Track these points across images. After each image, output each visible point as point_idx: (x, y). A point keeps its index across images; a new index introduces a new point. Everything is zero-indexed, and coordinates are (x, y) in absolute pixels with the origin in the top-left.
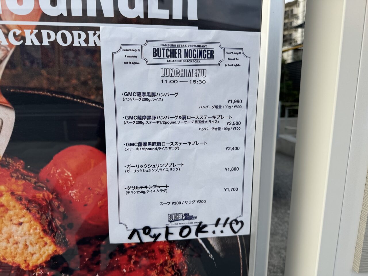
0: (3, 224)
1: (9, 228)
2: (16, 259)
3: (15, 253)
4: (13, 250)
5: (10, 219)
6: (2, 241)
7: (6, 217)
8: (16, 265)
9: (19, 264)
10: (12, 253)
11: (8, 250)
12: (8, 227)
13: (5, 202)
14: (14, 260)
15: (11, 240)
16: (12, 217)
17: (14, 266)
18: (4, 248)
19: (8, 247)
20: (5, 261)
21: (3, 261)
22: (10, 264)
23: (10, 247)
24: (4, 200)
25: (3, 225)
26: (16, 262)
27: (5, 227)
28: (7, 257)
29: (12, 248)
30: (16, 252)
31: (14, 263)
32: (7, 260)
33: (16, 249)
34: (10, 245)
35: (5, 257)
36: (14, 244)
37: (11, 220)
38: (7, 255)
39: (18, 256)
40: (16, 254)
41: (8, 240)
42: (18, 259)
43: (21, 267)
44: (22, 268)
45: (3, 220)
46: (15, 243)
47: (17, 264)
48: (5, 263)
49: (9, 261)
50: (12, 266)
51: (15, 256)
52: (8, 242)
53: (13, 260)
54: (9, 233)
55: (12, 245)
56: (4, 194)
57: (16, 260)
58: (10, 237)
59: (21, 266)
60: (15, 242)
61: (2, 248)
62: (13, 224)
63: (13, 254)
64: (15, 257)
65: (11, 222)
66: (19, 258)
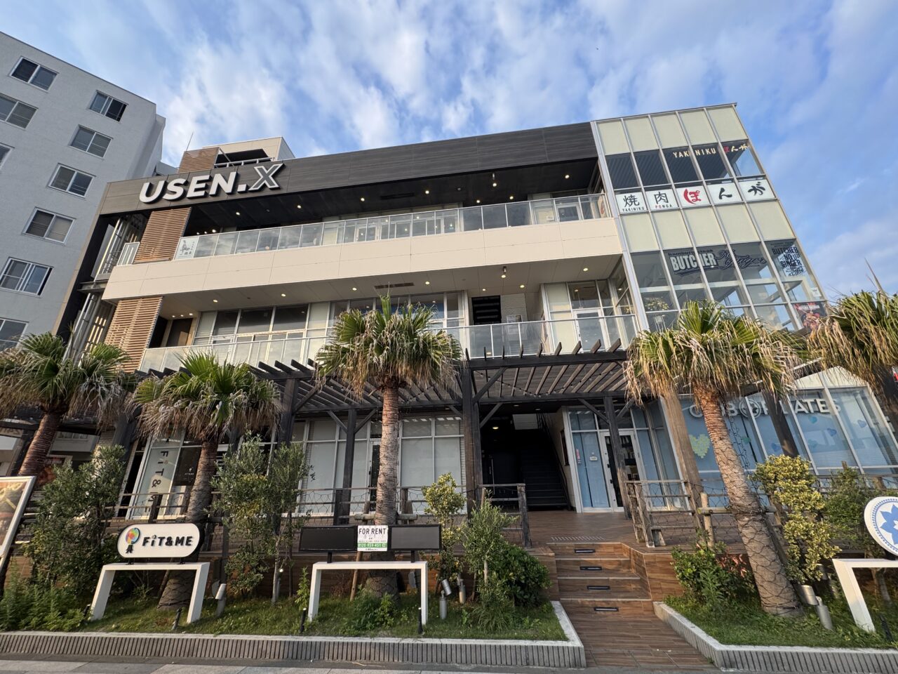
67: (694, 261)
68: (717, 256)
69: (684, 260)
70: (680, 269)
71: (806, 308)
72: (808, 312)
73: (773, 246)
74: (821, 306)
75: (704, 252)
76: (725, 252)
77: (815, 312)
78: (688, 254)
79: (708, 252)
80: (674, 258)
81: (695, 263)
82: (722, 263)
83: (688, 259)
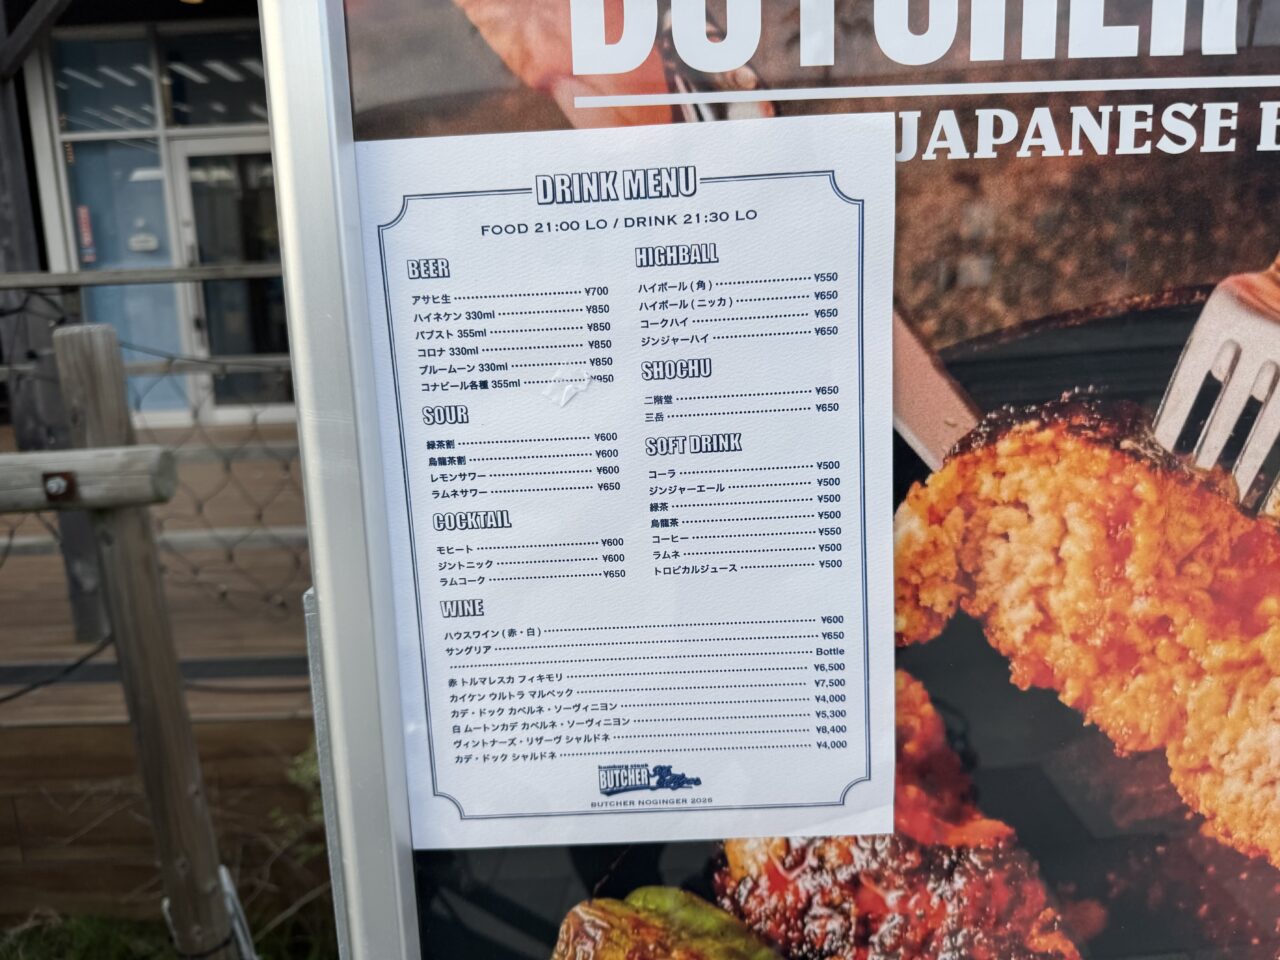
0: (1247, 720)
1: (1261, 733)
2: (1260, 833)
3: (1262, 815)
4: (1255, 806)
5: (1268, 705)
6: (1231, 777)
7: (1261, 699)
8: (1257, 854)
9: (1267, 851)
10: (1251, 813)
11: (1242, 806)
12: (1260, 730)
13: (1270, 650)
14: (1254, 838)
15: (1259, 774)
16: (1276, 698)
17: (1252, 855)
18: (1232, 797)
19: (1245, 795)
20: (1229, 842)
21: (1222, 839)
22: (1242, 850)
23: (1252, 795)
24: (1268, 642)
25: (1245, 723)
26: (1259, 842)
27: (1250, 730)
28: (1235, 826)
29: (1258, 796)
30: (1265, 811)
31: (1253, 847)
32: (1235, 836)
33: (1266, 801)
34: (1251, 787)
35: (1230, 826)
36: (1264, 785)
37: (1273, 708)
38: (1237, 821)
39: (1268, 824)
40: (1265, 818)
41: (1250, 773)
42: (1267, 836)
43: (1271, 860)
44: (1272, 864)
45: (1250, 707)
46: (1268, 780)
47: (1259, 851)
48: (1226, 846)
49: (1238, 840)
50: (1245, 857)
51: (1260, 823)
52: (1249, 779)
53: (1251, 836)
54: (1256, 751)
55: (1259, 790)
56: (1273, 625)
57: (1259, 838)
58: (1258, 763)
59: (1272, 856)
60: (1269, 778)
61: (1227, 798)
62: (1274, 720)
63: (1255, 818)
64: (1258, 828)
65: (1271, 716)
66: (1270, 832)
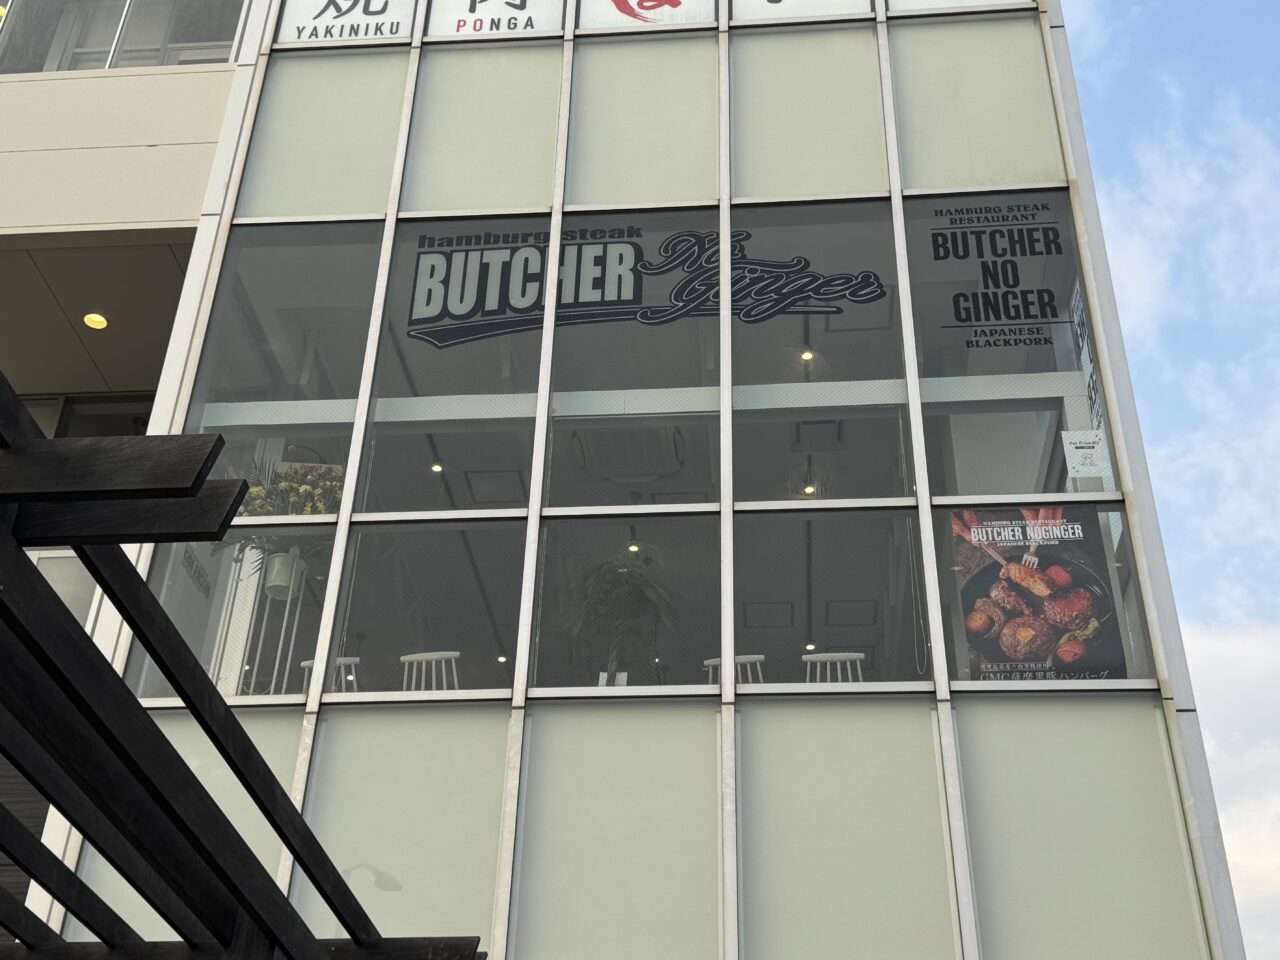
67: (528, 278)
68: (653, 256)
69: (484, 269)
70: (445, 312)
71: (1006, 533)
72: (1015, 554)
73: (943, 223)
74: (1093, 530)
75: (597, 235)
76: (700, 240)
77: (1049, 555)
78: (513, 242)
79: (617, 235)
80: (439, 261)
81: (533, 287)
82: (660, 291)
83: (506, 267)
